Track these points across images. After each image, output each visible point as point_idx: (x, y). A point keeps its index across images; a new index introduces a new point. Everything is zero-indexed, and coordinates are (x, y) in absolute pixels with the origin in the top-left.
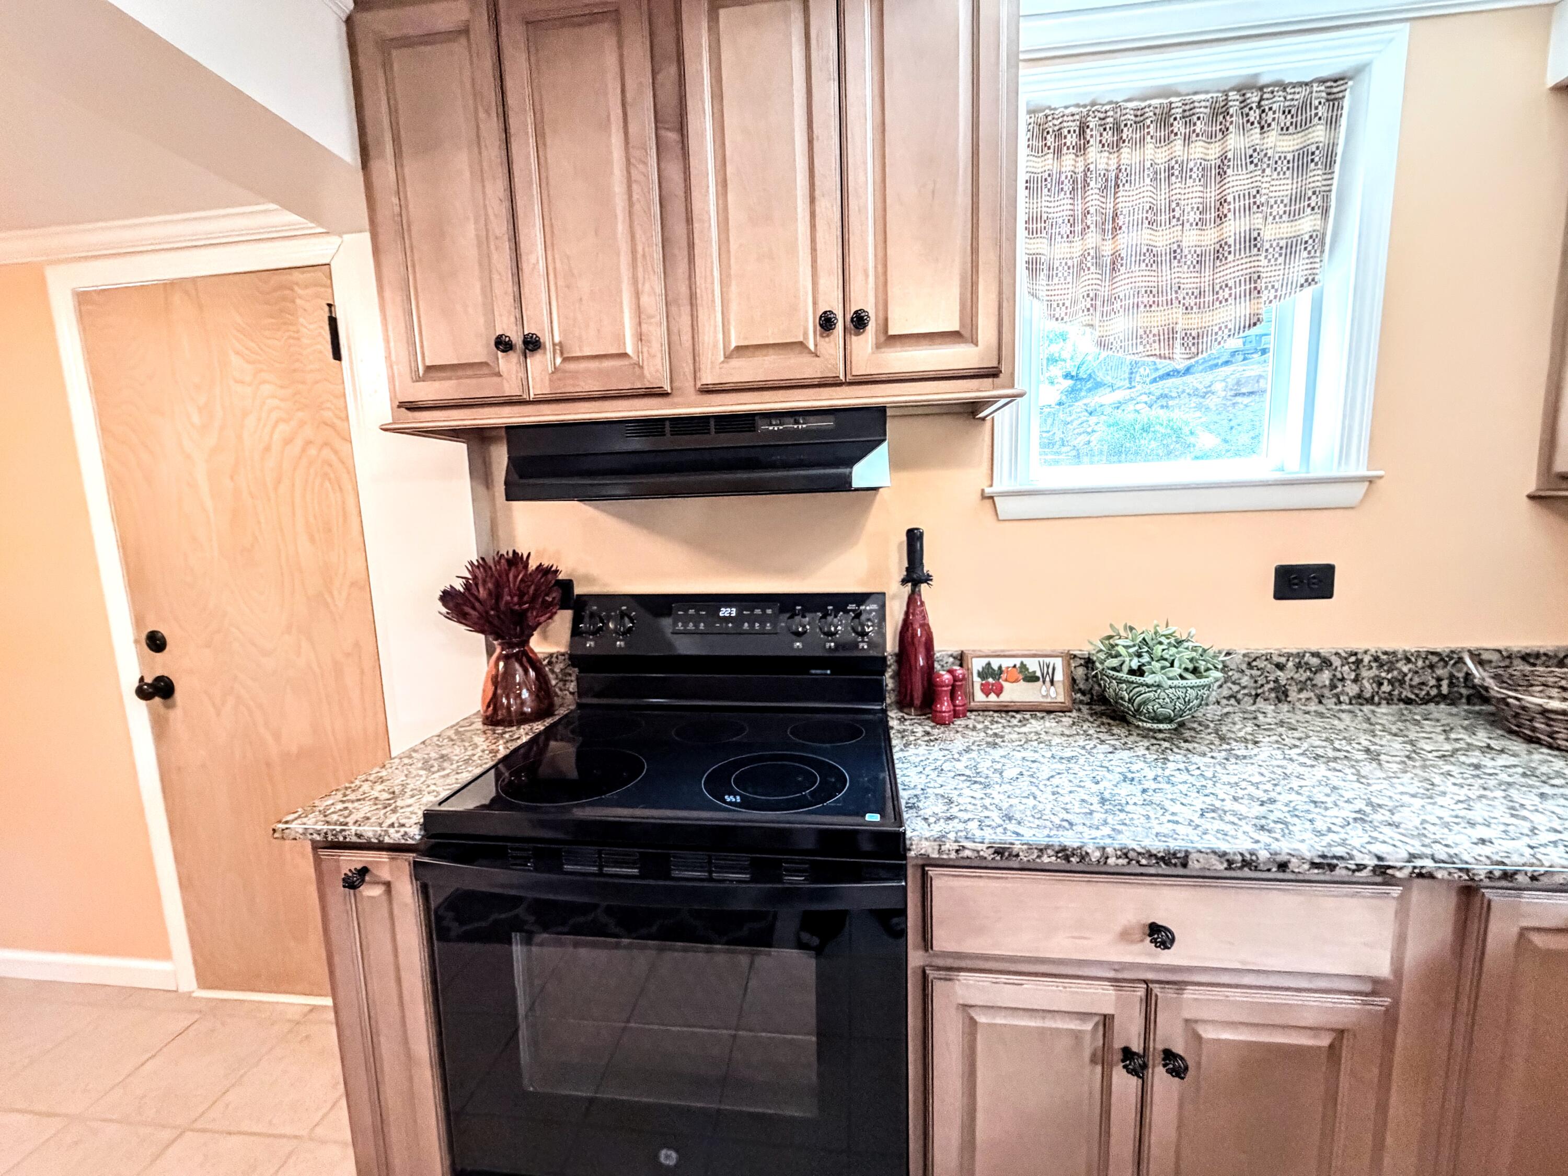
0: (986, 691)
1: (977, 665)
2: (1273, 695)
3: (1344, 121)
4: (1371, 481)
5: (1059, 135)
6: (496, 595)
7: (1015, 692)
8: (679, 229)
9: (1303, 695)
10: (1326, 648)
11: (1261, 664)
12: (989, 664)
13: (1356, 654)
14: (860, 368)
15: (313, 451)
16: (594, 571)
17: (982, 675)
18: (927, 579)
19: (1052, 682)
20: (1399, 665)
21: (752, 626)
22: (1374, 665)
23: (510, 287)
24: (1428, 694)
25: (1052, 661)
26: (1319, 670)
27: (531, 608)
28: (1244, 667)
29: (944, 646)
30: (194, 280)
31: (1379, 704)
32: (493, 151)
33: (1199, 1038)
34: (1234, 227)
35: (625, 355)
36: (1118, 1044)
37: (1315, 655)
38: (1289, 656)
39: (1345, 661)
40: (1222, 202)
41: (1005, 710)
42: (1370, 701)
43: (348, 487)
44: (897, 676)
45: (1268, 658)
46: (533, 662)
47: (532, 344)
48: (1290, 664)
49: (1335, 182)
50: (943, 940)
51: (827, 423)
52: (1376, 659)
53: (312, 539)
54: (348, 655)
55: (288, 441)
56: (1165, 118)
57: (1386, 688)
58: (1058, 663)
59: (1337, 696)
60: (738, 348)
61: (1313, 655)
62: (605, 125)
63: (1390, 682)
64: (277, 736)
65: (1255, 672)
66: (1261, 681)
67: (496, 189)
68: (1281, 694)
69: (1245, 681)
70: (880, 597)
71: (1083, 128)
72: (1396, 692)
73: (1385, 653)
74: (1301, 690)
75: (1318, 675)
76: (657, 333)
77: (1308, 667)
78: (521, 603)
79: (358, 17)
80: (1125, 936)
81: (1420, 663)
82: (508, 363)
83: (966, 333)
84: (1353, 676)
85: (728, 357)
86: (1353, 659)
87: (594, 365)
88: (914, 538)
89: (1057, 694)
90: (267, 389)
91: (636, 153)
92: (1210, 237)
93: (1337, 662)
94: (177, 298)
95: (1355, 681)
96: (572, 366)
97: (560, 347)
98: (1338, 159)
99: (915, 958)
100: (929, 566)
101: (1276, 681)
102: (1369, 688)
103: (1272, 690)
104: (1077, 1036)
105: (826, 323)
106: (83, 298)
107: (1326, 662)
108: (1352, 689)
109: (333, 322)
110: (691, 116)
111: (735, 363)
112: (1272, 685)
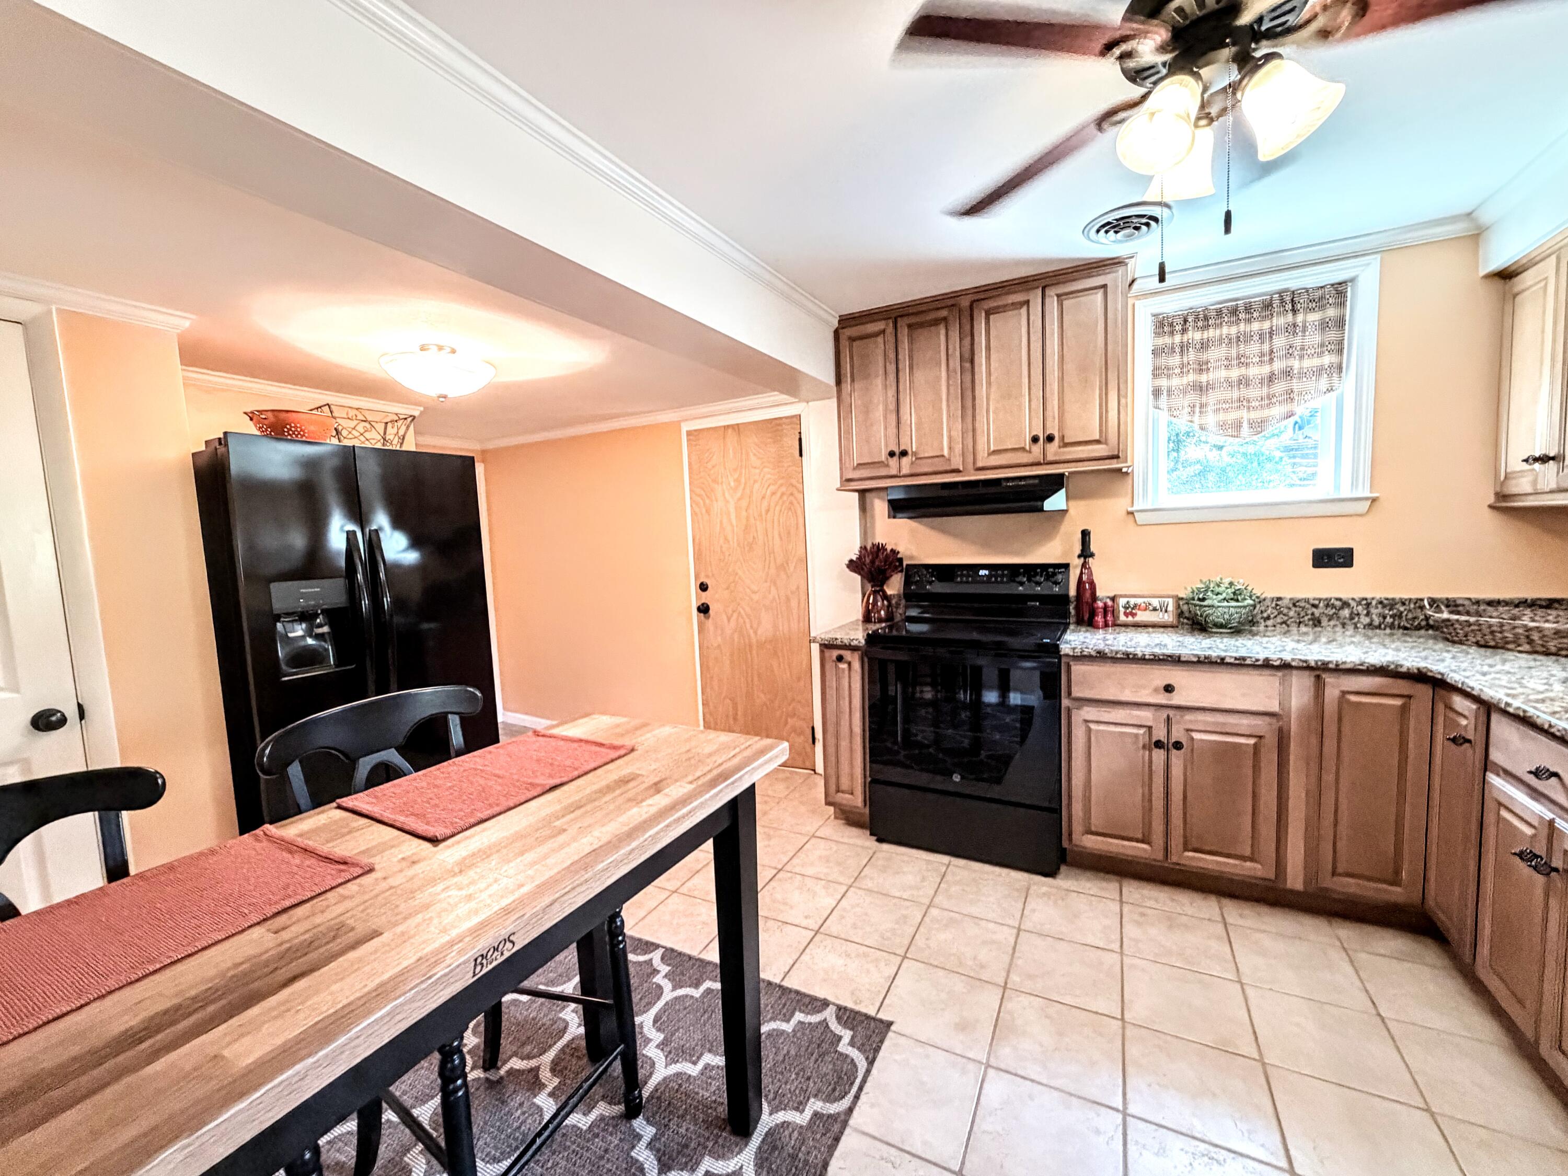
0: (1126, 614)
1: (1122, 602)
2: (1311, 623)
3: (1348, 303)
4: (1374, 500)
5: (1171, 325)
6: (872, 562)
7: (1142, 617)
8: (969, 403)
9: (1332, 623)
10: (1344, 596)
11: (1302, 604)
12: (1128, 602)
13: (1366, 599)
14: (1050, 458)
15: (785, 498)
16: (915, 554)
17: (1126, 608)
18: (1092, 555)
19: (1166, 611)
20: (1397, 606)
21: (996, 579)
22: (1380, 606)
23: (895, 431)
24: (1419, 624)
25: (1166, 600)
26: (1342, 608)
27: (889, 568)
28: (1291, 605)
29: (1103, 592)
30: (738, 425)
31: (1385, 629)
32: (892, 377)
33: (1192, 739)
34: (1278, 365)
35: (943, 456)
36: (1154, 740)
37: (1340, 599)
38: (1320, 600)
39: (1359, 603)
40: (1272, 352)
41: (1137, 626)
42: (1379, 627)
43: (799, 512)
44: (1076, 608)
45: (1307, 601)
46: (885, 597)
47: (904, 453)
48: (1321, 605)
49: (1346, 335)
50: (1077, 692)
51: (1037, 481)
52: (1381, 603)
53: (781, 539)
54: (792, 593)
55: (773, 494)
56: (1234, 311)
57: (1389, 620)
58: (1171, 601)
59: (1355, 625)
60: (994, 451)
61: (1337, 599)
62: (939, 364)
63: (1391, 616)
64: (755, 633)
65: (1298, 609)
66: (1302, 614)
67: (891, 392)
68: (1317, 622)
69: (1292, 613)
70: (1066, 566)
71: (1185, 321)
72: (1396, 623)
73: (1387, 599)
74: (1329, 620)
75: (1341, 611)
76: (958, 448)
77: (1333, 606)
78: (885, 565)
79: (840, 331)
80: (1156, 690)
81: (1412, 606)
82: (893, 462)
83: (1103, 440)
84: (1365, 612)
85: (989, 454)
86: (1364, 602)
87: (930, 461)
88: (1085, 534)
89: (1169, 618)
90: (766, 470)
91: (952, 374)
92: (1266, 370)
93: (1353, 604)
94: (730, 431)
95: (1368, 614)
96: (918, 461)
97: (914, 454)
98: (1347, 323)
99: (1065, 702)
100: (1093, 548)
101: (1313, 614)
102: (1377, 621)
103: (1309, 620)
104: (1136, 736)
105: (1035, 440)
106: (689, 433)
107: (1345, 604)
108: (1366, 620)
109: (800, 440)
110: (976, 357)
111: (993, 457)
112: (1309, 617)
